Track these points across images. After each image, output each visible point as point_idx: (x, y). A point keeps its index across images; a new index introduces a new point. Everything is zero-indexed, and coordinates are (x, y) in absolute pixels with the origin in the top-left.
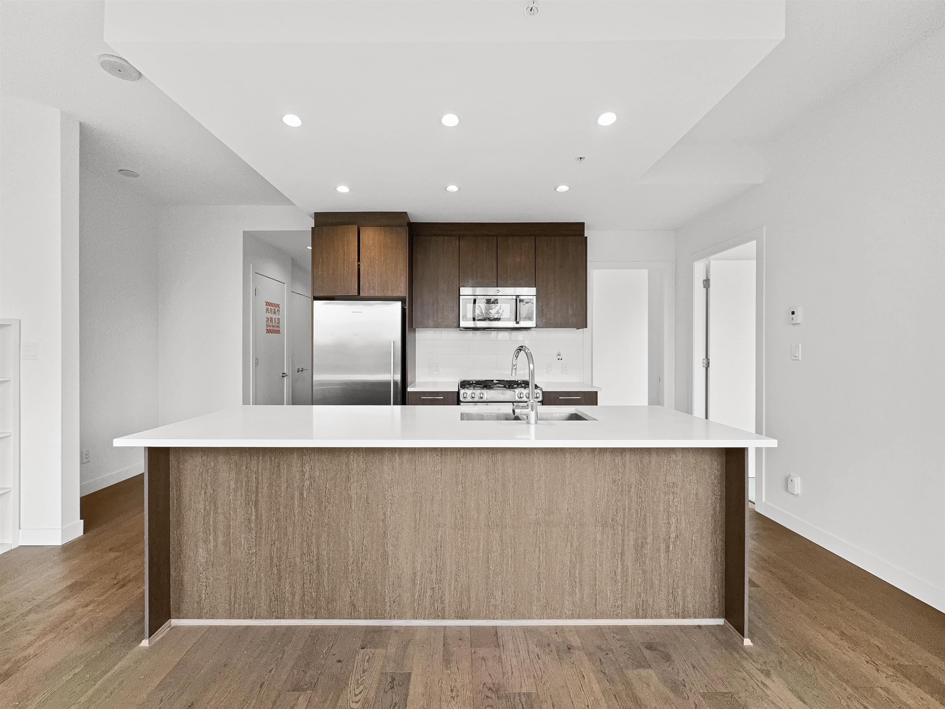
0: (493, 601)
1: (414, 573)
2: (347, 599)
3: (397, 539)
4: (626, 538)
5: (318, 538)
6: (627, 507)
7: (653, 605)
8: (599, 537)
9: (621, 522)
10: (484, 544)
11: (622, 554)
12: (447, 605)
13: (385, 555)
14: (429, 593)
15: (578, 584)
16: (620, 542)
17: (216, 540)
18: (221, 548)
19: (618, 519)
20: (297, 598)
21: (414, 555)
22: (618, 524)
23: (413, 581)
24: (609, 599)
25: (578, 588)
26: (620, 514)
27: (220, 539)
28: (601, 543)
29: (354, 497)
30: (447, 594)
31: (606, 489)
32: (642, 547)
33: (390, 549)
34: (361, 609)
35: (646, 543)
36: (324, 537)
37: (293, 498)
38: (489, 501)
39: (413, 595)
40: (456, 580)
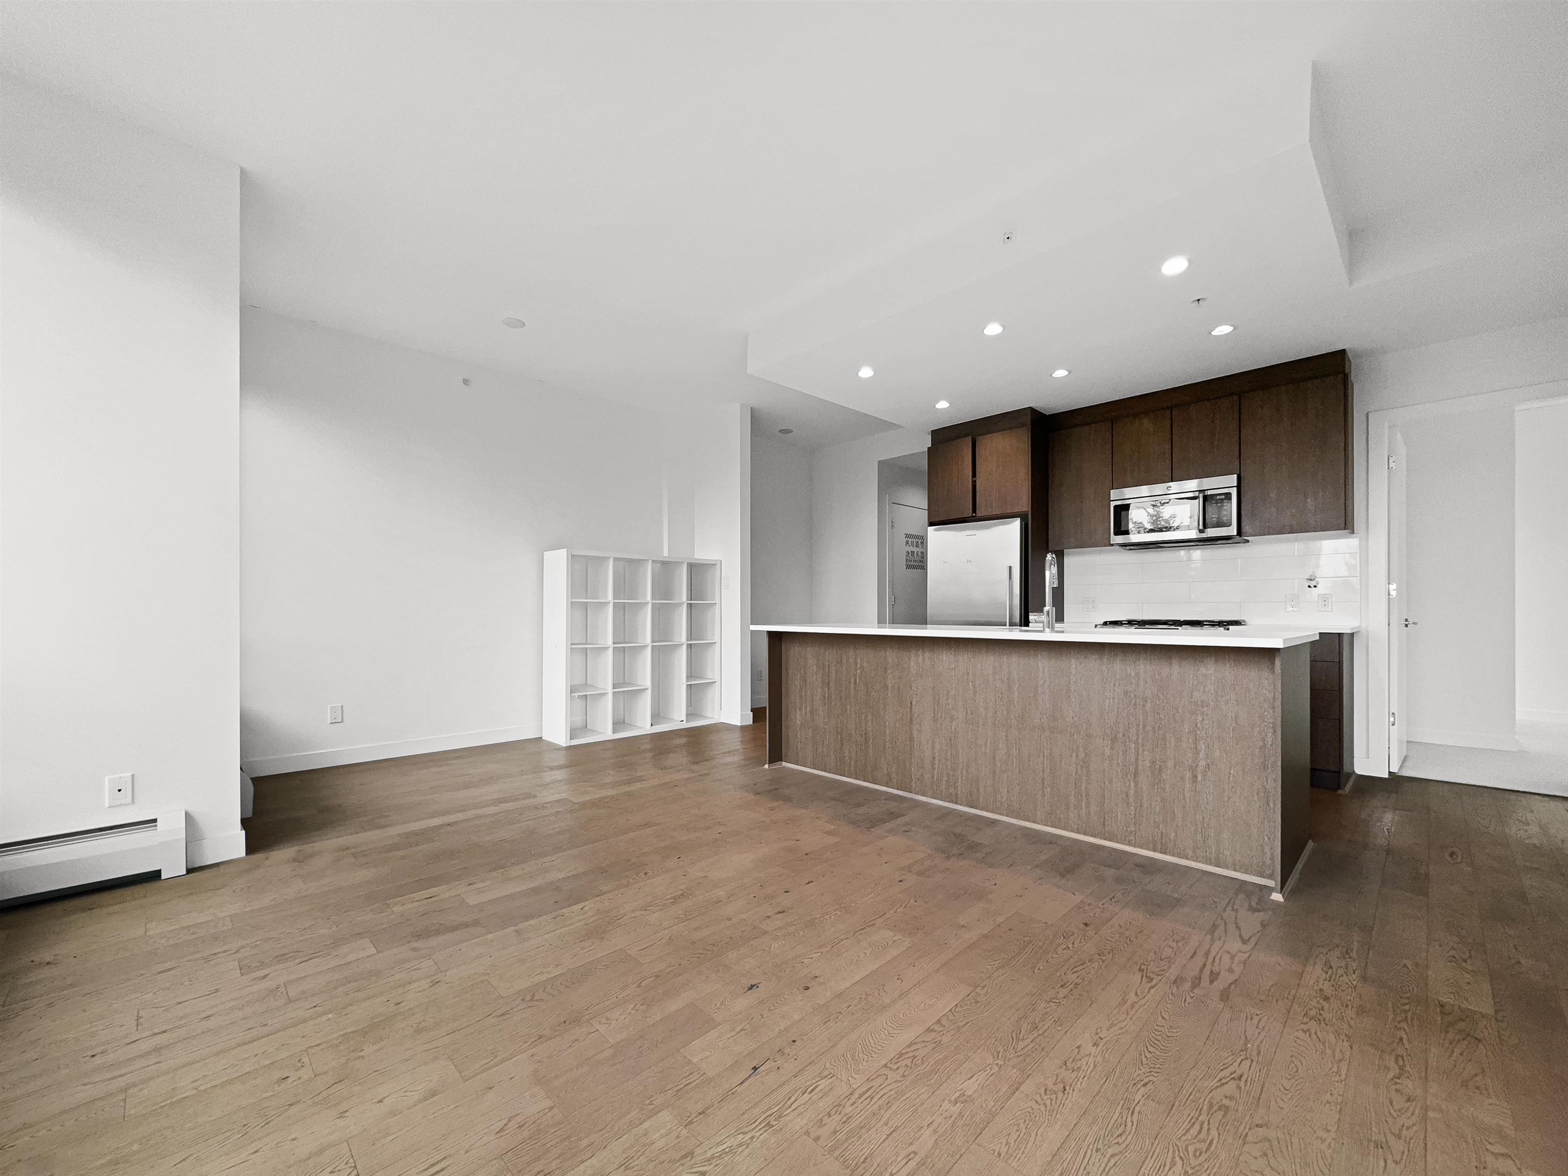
0: (999, 797)
1: (934, 758)
2: (885, 771)
3: (921, 724)
4: (1140, 758)
5: (866, 717)
6: (1141, 724)
7: (1175, 841)
8: (1108, 751)
9: (1134, 738)
10: (991, 741)
11: (1136, 774)
12: (959, 792)
13: (911, 739)
14: (945, 778)
15: (1084, 798)
16: (1133, 760)
17: (806, 709)
18: (809, 715)
19: (1131, 735)
20: (853, 763)
21: (933, 742)
22: (1130, 741)
23: (933, 764)
24: (1120, 821)
25: (1084, 802)
26: (1134, 730)
27: (808, 709)
28: (1111, 758)
29: (890, 685)
30: (960, 781)
31: (1116, 701)
32: (1160, 770)
33: (915, 732)
34: (894, 781)
35: (1166, 767)
36: (870, 717)
37: (850, 683)
38: (996, 700)
39: (933, 777)
40: (967, 771)
